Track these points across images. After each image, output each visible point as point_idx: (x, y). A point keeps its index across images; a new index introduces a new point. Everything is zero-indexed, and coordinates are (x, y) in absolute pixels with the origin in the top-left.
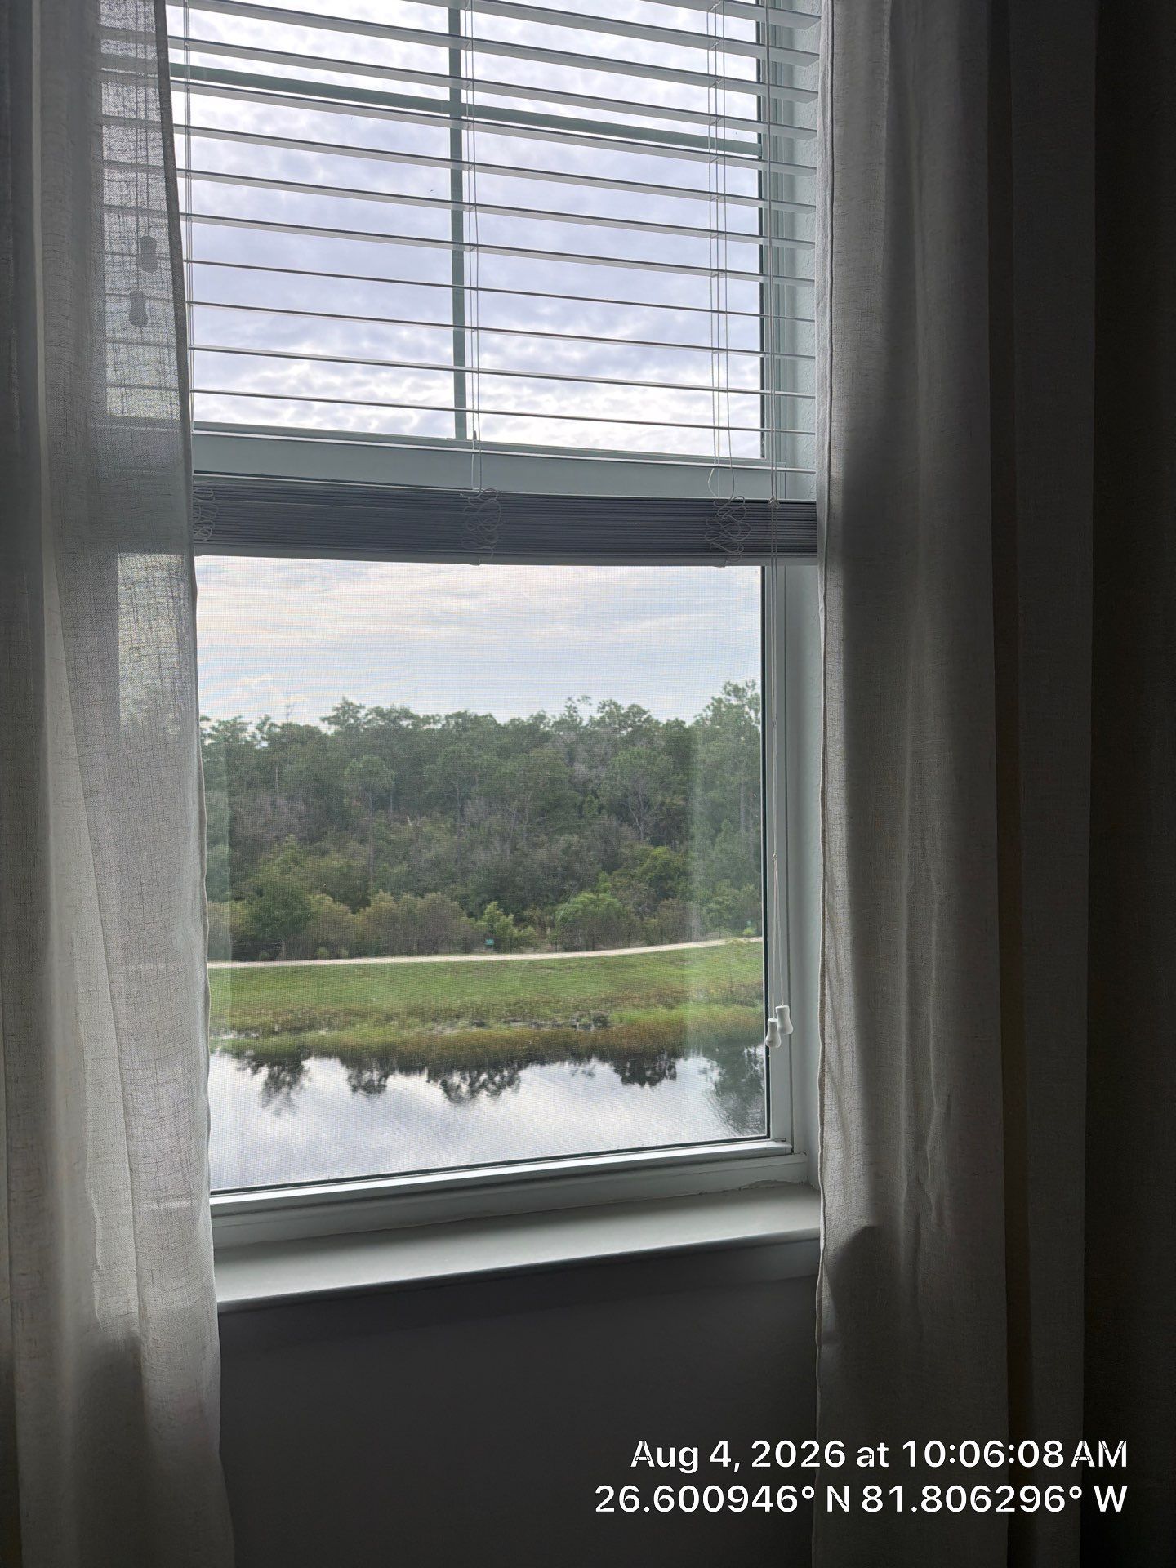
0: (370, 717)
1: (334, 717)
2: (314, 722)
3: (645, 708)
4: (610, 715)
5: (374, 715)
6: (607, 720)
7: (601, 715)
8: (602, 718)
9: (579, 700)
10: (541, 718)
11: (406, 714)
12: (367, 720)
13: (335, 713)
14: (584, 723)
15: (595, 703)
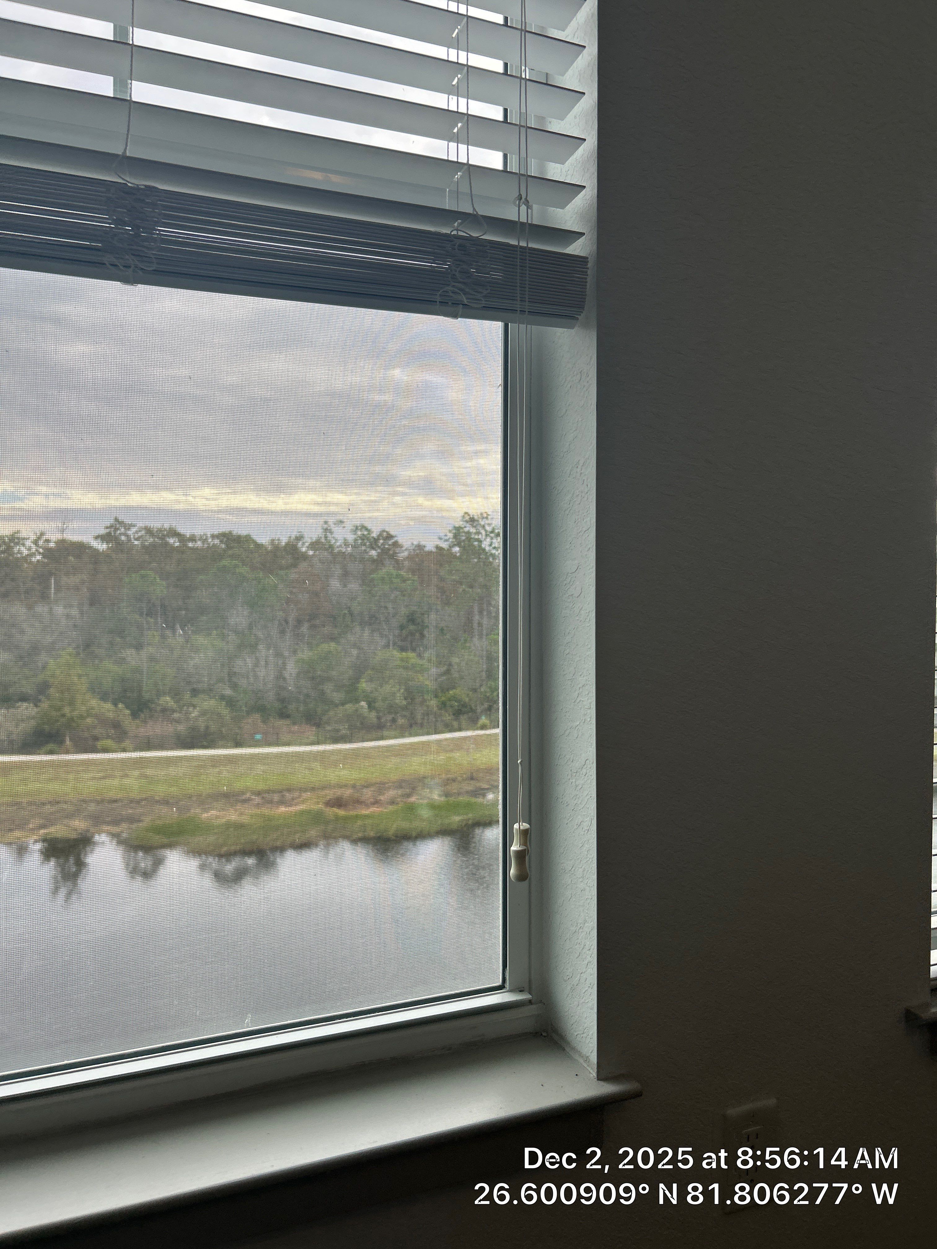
0: (140, 534)
1: (109, 534)
2: (88, 539)
3: (393, 533)
4: (363, 538)
5: (143, 532)
6: (360, 541)
7: (354, 537)
8: (356, 540)
9: (335, 524)
10: (299, 538)
11: (174, 533)
12: (136, 536)
13: (108, 530)
14: (338, 544)
15: (349, 526)
